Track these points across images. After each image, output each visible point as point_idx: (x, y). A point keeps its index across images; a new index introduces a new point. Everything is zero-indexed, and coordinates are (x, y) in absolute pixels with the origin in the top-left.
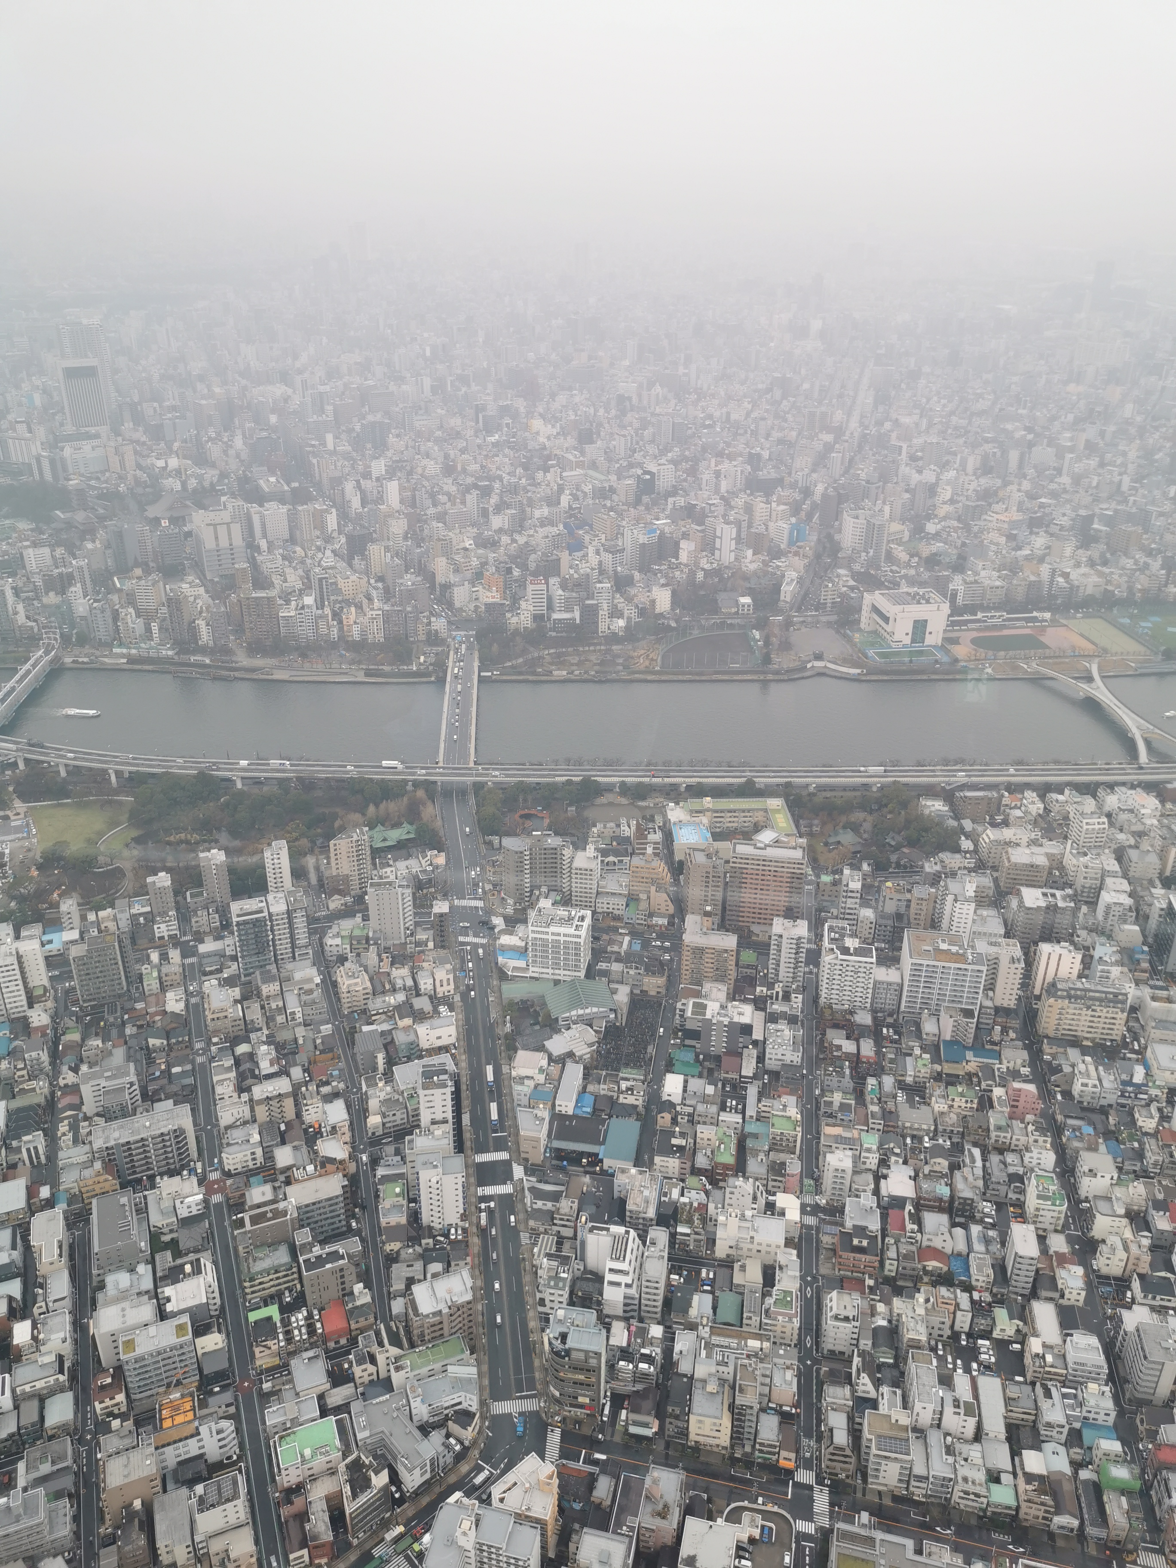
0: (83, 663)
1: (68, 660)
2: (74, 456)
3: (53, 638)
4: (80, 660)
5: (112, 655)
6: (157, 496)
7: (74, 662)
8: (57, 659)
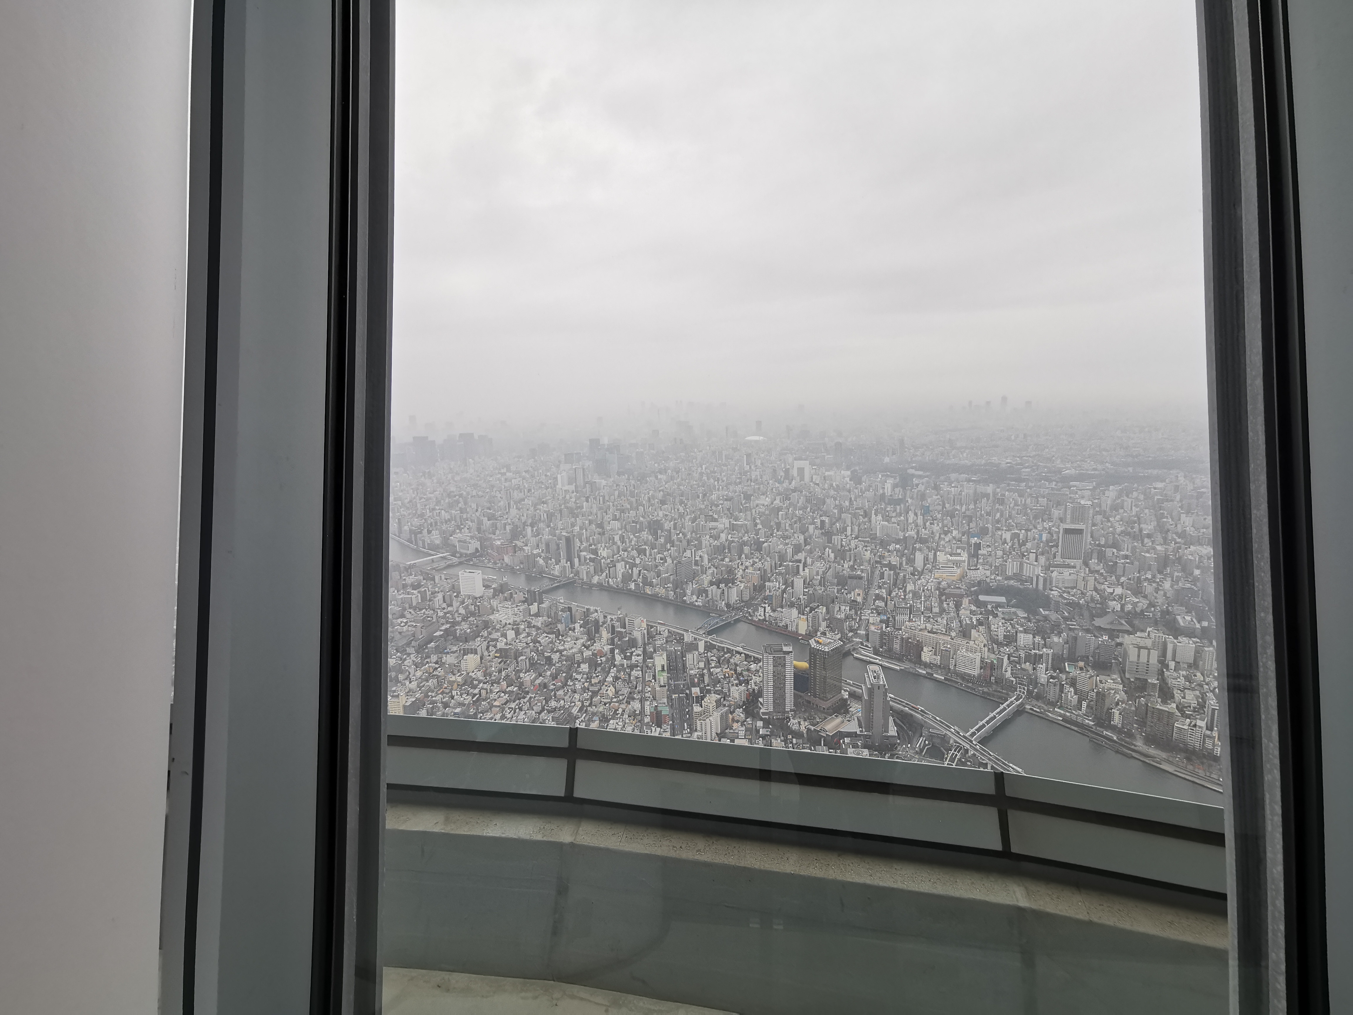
0: (1036, 711)
1: (1028, 707)
2: (1058, 577)
3: (1022, 691)
4: (1035, 709)
5: (1053, 712)
6: (1103, 613)
7: (1031, 709)
8: (1022, 704)
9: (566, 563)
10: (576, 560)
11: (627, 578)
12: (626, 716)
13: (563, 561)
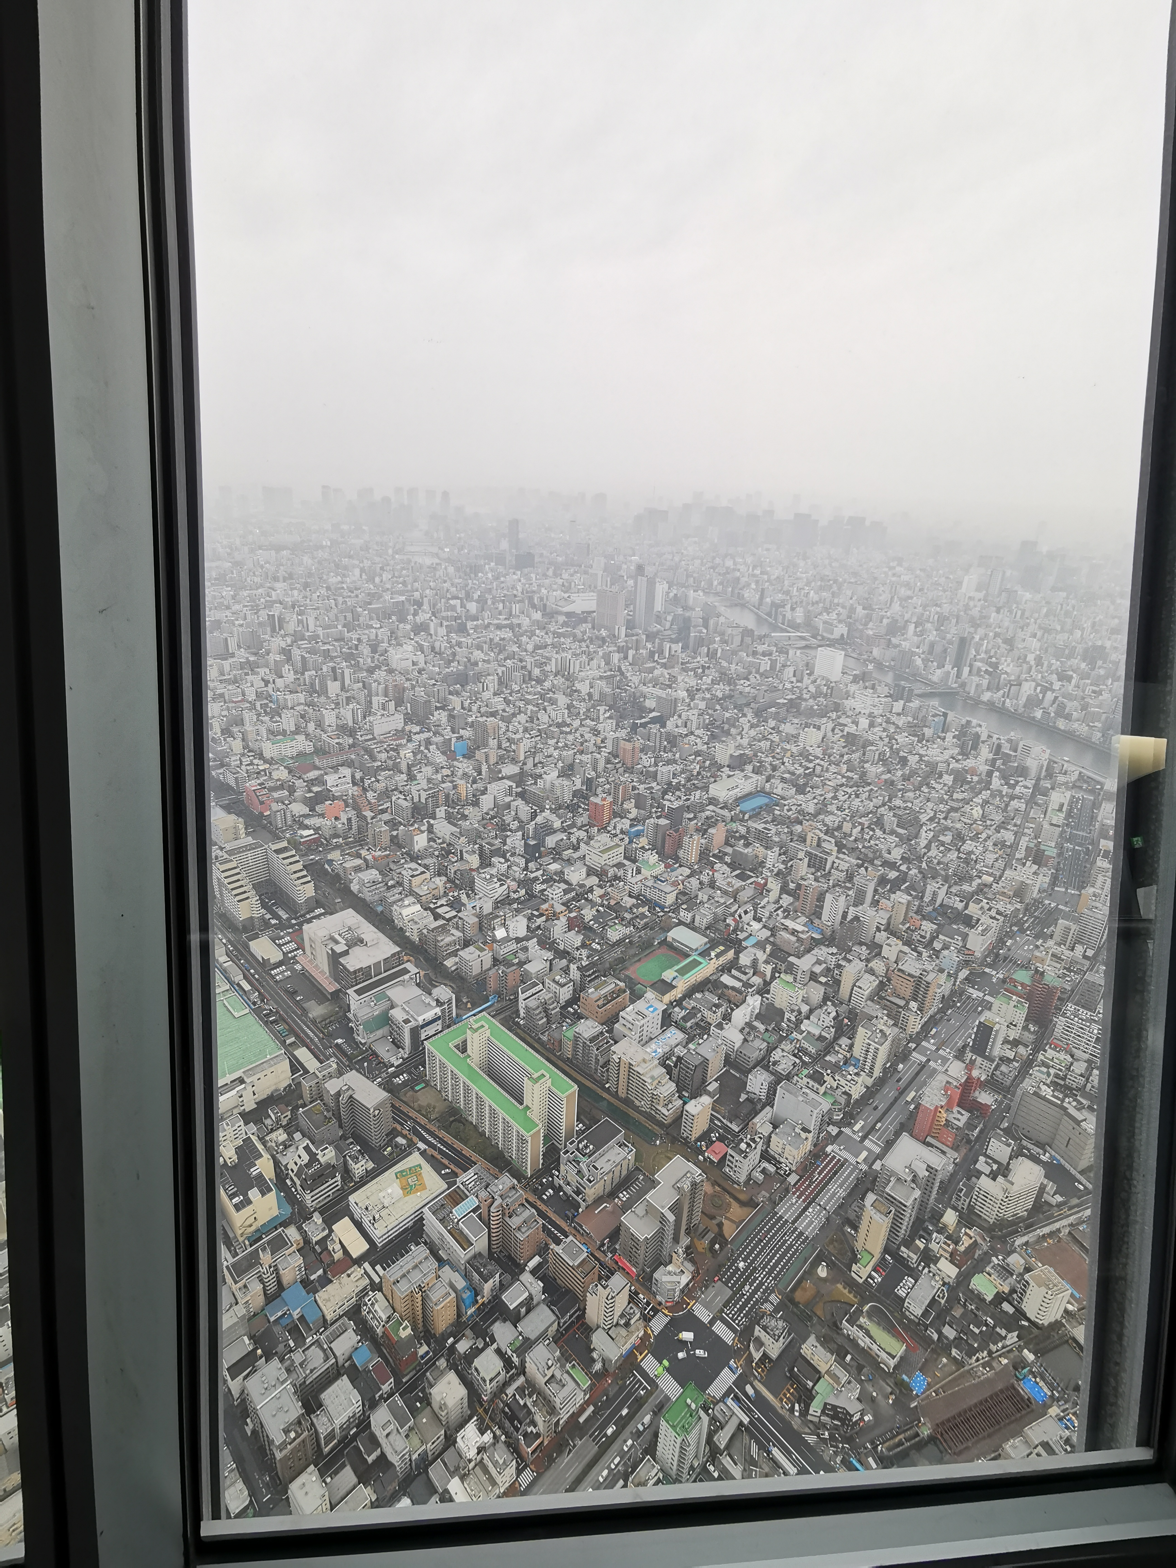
9: (952, 669)
10: (966, 670)
11: (1033, 702)
12: (990, 843)
13: (948, 667)
